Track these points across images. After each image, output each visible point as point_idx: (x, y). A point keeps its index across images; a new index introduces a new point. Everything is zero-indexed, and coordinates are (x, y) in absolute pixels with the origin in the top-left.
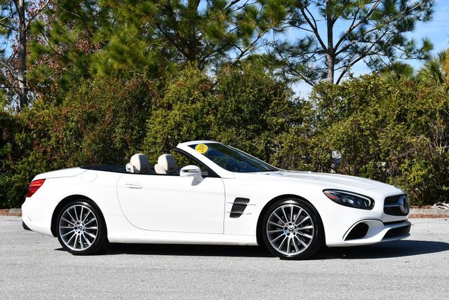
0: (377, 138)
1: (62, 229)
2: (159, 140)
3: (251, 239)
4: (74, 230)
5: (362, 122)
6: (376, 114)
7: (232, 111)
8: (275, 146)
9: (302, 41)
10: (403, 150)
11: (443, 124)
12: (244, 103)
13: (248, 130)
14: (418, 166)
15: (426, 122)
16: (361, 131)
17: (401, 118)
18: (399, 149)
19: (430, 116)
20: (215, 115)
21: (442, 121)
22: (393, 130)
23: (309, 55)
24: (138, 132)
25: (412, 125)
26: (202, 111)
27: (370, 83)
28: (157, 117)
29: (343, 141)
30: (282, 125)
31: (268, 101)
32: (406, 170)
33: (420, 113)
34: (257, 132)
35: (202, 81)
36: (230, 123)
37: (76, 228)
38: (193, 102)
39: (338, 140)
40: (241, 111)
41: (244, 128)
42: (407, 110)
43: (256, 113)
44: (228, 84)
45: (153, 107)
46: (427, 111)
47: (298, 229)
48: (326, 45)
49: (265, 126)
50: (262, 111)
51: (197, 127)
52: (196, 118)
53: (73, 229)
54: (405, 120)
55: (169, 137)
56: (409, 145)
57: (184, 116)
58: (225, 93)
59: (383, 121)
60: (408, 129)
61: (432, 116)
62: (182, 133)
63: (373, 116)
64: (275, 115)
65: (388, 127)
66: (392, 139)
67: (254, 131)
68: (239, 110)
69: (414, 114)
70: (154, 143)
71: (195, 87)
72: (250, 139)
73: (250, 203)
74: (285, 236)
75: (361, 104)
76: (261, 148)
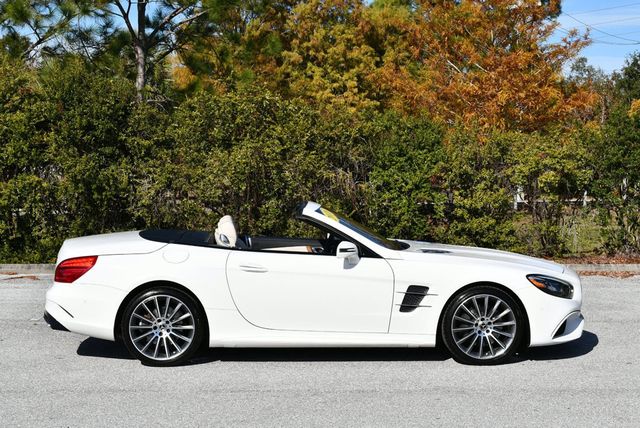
1: (133, 330)
3: (430, 340)
4: (154, 331)
6: (280, 139)
7: (82, 128)
8: (142, 177)
11: (361, 155)
12: (98, 118)
13: (101, 154)
16: (266, 160)
17: (309, 147)
20: (58, 132)
21: (360, 151)
25: (324, 156)
27: (264, 99)
29: (243, 174)
30: (148, 149)
31: (127, 114)
34: (113, 158)
35: (20, 82)
37: (155, 328)
38: (14, 109)
40: (94, 128)
41: (97, 151)
42: (317, 136)
43: (109, 131)
46: (339, 138)
47: (493, 326)
49: (125, 150)
50: (120, 129)
51: (29, 148)
52: (25, 136)
53: (150, 329)
56: (327, 181)
57: (5, 131)
58: (65, 102)
60: (321, 159)
62: (5, 156)
63: (277, 142)
64: (134, 134)
65: (299, 157)
66: (303, 172)
67: (110, 155)
73: (429, 292)
74: (475, 334)
75: (258, 127)
76: (125, 178)
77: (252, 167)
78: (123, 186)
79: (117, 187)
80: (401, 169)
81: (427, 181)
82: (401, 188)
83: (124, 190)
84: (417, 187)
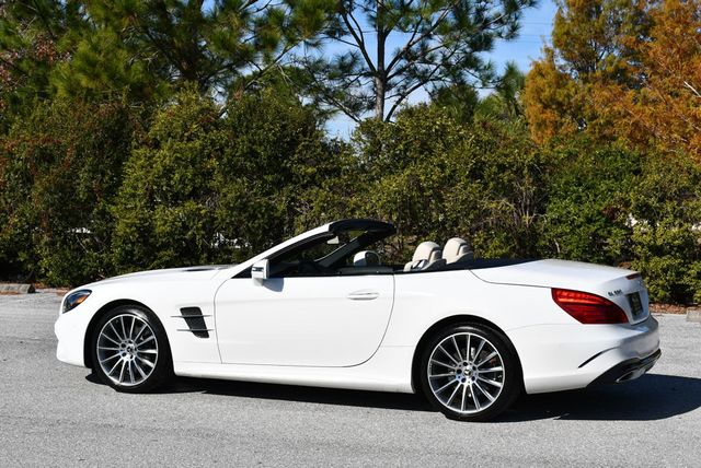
0: (442, 201)
2: (140, 192)
5: (423, 178)
6: (442, 166)
7: (243, 155)
8: (301, 205)
9: (343, 58)
10: (477, 218)
11: (533, 184)
12: (261, 144)
13: (265, 181)
14: (497, 242)
15: (510, 181)
16: (422, 190)
17: (475, 174)
18: (471, 216)
19: (515, 173)
20: (219, 159)
21: (531, 180)
22: (463, 190)
23: (352, 78)
24: (111, 179)
25: (491, 184)
26: (202, 151)
27: (435, 123)
28: (138, 158)
29: (395, 203)
30: (313, 176)
31: (294, 143)
32: (481, 247)
33: (502, 168)
34: (278, 185)
35: (202, 111)
36: (240, 172)
38: (189, 140)
39: (389, 202)
40: (256, 155)
41: (260, 178)
42: (484, 163)
43: (276, 158)
44: (240, 115)
45: (134, 143)
46: (511, 166)
48: (375, 65)
49: (289, 177)
50: (285, 156)
51: (194, 175)
52: (193, 162)
54: (482, 177)
55: (155, 187)
56: (487, 213)
57: (177, 158)
58: (235, 128)
59: (451, 177)
60: (485, 189)
61: (519, 172)
62: (172, 183)
63: (438, 169)
64: (302, 161)
65: (459, 186)
66: (463, 202)
67: (272, 183)
68: (253, 154)
69: (494, 169)
70: (133, 196)
71: (193, 118)
72: (268, 194)
75: (421, 153)
76: (282, 207)
77: (404, 196)
78: (278, 214)
79: (270, 216)
80: (578, 201)
81: (600, 213)
82: (573, 222)
83: (278, 218)
84: (589, 221)
